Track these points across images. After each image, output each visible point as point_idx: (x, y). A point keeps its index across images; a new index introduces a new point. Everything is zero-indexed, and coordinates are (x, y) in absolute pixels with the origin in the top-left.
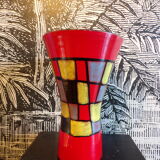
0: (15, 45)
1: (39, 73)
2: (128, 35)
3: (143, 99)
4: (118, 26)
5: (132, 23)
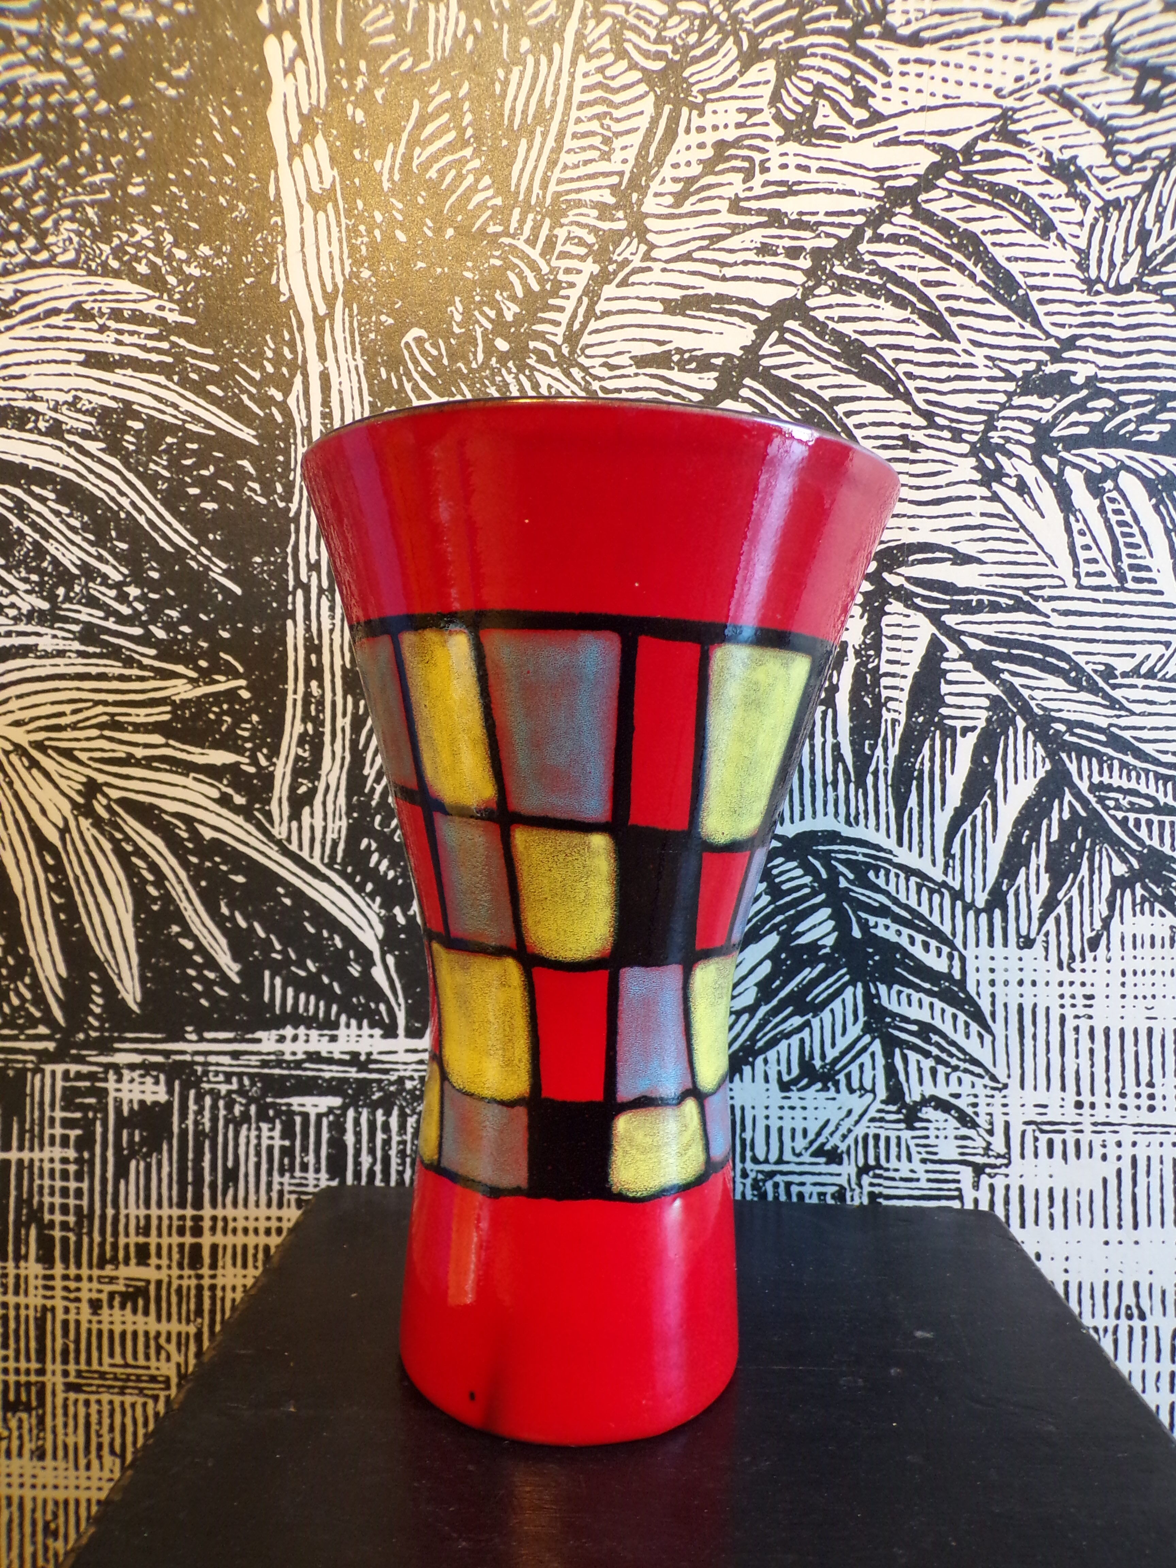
0: (131, 530)
1: (313, 742)
2: (980, 467)
3: (1094, 944)
4: (907, 397)
5: (1009, 377)
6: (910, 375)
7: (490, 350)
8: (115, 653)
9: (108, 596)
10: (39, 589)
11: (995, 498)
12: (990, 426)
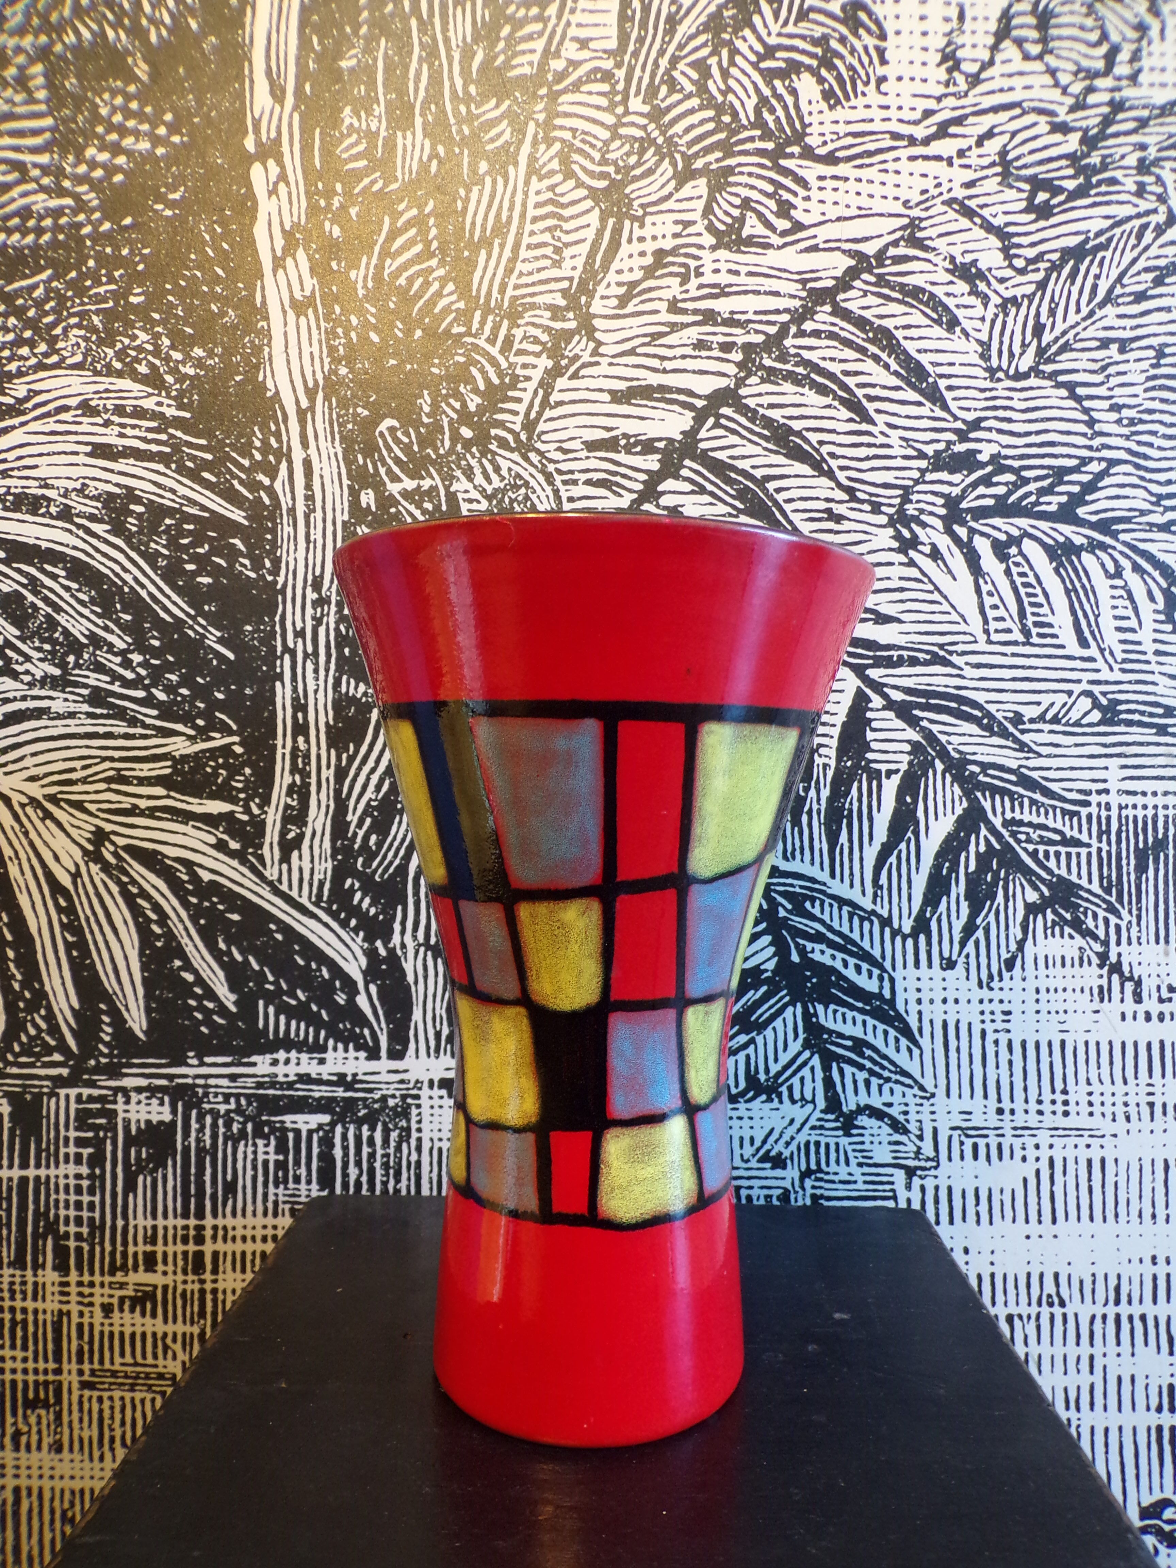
0: (134, 603)
1: (301, 792)
2: (898, 537)
3: (1010, 964)
4: (830, 474)
5: (922, 455)
6: (832, 455)
7: (456, 437)
8: (120, 714)
9: (113, 662)
10: (51, 657)
11: (912, 563)
12: (905, 499)
